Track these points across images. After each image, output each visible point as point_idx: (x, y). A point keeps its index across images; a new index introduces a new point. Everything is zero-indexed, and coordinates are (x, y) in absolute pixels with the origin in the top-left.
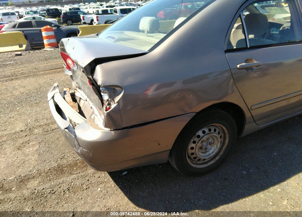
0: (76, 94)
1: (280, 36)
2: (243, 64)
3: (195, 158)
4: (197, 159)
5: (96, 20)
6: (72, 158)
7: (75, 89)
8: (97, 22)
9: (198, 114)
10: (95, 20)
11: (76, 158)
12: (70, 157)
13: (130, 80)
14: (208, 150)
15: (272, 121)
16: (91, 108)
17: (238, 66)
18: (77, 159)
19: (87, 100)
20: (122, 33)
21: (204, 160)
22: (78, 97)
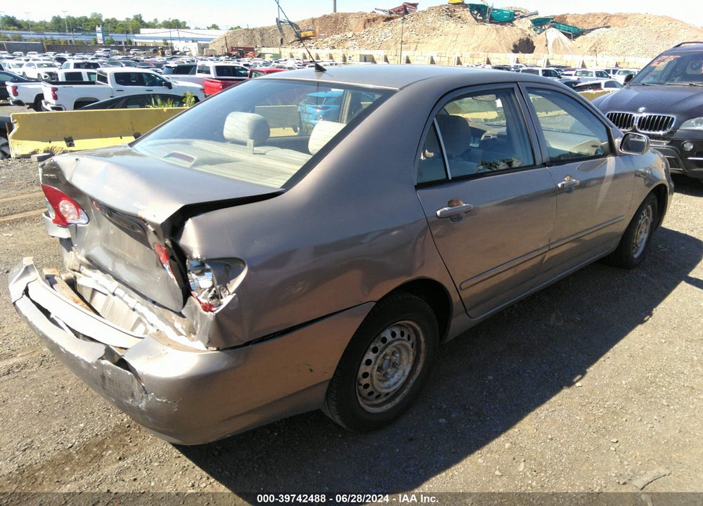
0: (79, 282)
1: (481, 151)
2: (446, 209)
3: (371, 393)
4: (376, 394)
5: (52, 97)
6: (54, 446)
7: (77, 269)
8: (53, 102)
9: (379, 302)
10: (48, 96)
11: (65, 443)
12: (49, 443)
13: (259, 247)
14: (389, 376)
15: (492, 309)
16: (134, 310)
17: (438, 213)
18: (70, 445)
19: (116, 293)
20: (188, 144)
21: (388, 394)
22: (86, 287)
